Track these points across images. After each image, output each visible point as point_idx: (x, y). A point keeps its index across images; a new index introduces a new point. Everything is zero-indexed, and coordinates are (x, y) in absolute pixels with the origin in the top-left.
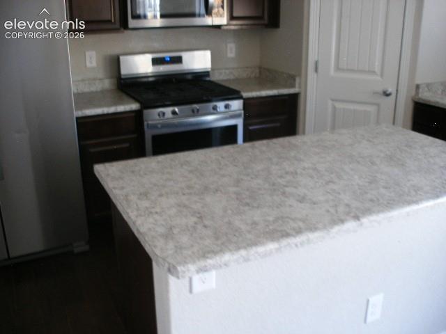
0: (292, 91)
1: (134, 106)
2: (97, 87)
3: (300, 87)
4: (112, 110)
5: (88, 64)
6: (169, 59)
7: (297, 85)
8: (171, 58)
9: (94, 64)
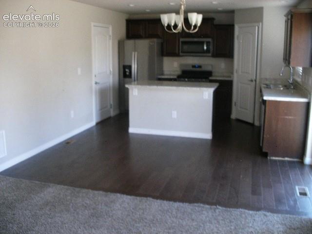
3: (232, 78)
5: (174, 66)
6: (197, 66)
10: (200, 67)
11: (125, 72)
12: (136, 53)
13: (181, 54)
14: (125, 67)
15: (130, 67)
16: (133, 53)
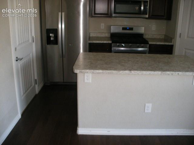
0: (170, 44)
1: (110, 42)
2: (103, 35)
3: (174, 43)
4: (102, 42)
5: (101, 28)
6: (128, 28)
7: (173, 42)
8: (129, 28)
9: (103, 28)
10: (131, 29)
11: (49, 37)
12: (63, 14)
13: (114, 15)
14: (49, 31)
15: (55, 31)
16: (60, 14)
